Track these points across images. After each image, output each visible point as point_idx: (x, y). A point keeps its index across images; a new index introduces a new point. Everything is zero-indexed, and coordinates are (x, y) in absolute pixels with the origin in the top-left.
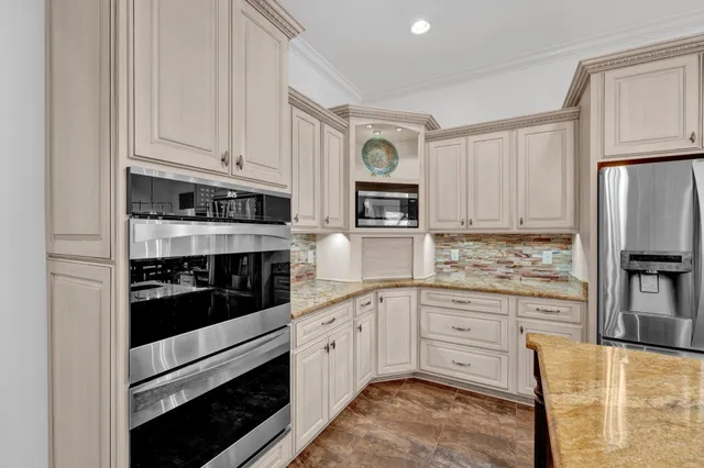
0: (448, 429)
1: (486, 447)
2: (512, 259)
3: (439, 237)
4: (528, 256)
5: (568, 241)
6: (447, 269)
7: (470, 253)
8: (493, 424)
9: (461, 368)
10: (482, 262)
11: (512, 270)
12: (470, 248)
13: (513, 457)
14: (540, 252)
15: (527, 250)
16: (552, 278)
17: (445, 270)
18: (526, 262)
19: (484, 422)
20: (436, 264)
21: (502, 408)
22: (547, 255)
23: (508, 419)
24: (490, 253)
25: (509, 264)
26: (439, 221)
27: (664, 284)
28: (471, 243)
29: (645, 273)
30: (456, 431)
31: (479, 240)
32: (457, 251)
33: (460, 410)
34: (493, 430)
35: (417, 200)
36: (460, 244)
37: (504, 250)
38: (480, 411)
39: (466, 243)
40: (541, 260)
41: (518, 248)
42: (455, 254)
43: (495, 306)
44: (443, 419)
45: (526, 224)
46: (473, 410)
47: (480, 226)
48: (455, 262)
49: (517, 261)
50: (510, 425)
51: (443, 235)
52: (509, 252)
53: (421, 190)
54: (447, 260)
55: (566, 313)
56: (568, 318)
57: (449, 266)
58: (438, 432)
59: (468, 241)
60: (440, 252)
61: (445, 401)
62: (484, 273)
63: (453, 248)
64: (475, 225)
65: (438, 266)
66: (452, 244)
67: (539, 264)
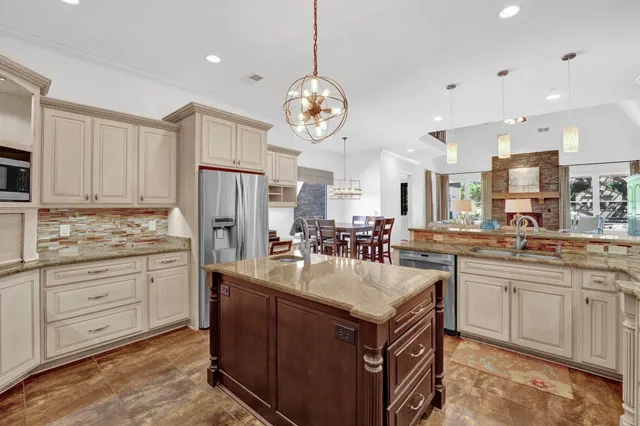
0: (112, 382)
1: (152, 371)
2: (124, 229)
3: (44, 212)
4: (138, 226)
5: (165, 212)
6: (53, 246)
7: (84, 227)
8: (143, 358)
9: (102, 333)
10: (96, 235)
11: (125, 239)
12: (84, 223)
13: (170, 364)
14: (147, 222)
15: (137, 221)
16: (156, 240)
17: (51, 248)
18: (137, 231)
19: (135, 361)
20: (39, 242)
21: (140, 346)
22: (152, 224)
23: (148, 351)
24: (105, 226)
25: (122, 234)
26: (56, 195)
27: (226, 232)
28: (85, 218)
29: (219, 228)
30: (122, 378)
31: (94, 214)
32: (68, 226)
33: (111, 366)
34: (146, 360)
35: (28, 170)
36: (72, 219)
37: (118, 222)
38: (125, 357)
39: (78, 218)
40: (147, 228)
41: (130, 219)
42: (65, 230)
43: (130, 267)
44: (101, 381)
45: (146, 200)
46: (120, 360)
47: (105, 202)
48: (66, 238)
49: (129, 230)
50: (152, 353)
51: (48, 210)
52: (122, 224)
53: (35, 158)
54: (54, 236)
55: (179, 261)
56: (181, 263)
57: (57, 243)
58: (108, 389)
59: (81, 215)
60: (44, 228)
61: (90, 370)
62: (99, 244)
63: (62, 223)
64: (102, 200)
65: (41, 245)
66: (63, 219)
67: (147, 231)
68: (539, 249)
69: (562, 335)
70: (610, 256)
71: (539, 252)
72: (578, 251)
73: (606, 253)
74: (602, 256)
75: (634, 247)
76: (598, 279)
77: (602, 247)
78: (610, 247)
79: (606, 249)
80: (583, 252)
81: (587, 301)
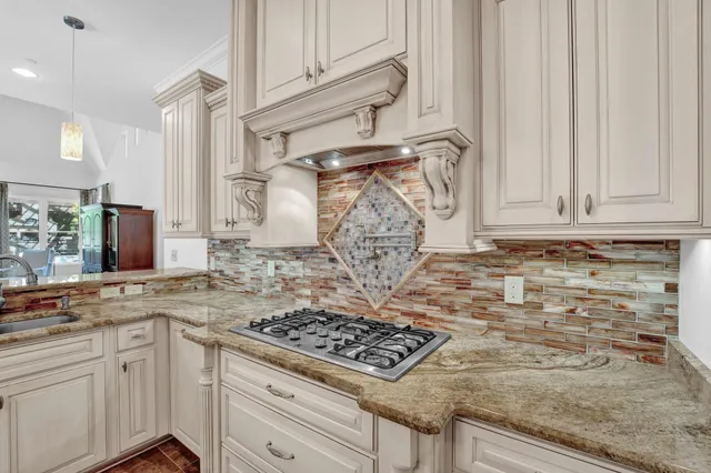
68: (28, 308)
69: (92, 433)
70: (127, 299)
71: (30, 314)
72: (90, 300)
73: (122, 296)
74: (118, 300)
75: (149, 283)
76: (135, 333)
77: (118, 289)
78: (126, 287)
79: (122, 290)
80: (96, 300)
81: (125, 367)
